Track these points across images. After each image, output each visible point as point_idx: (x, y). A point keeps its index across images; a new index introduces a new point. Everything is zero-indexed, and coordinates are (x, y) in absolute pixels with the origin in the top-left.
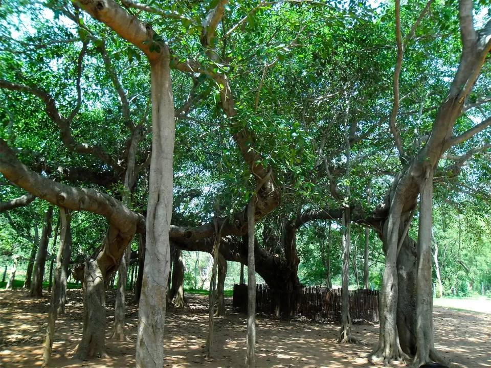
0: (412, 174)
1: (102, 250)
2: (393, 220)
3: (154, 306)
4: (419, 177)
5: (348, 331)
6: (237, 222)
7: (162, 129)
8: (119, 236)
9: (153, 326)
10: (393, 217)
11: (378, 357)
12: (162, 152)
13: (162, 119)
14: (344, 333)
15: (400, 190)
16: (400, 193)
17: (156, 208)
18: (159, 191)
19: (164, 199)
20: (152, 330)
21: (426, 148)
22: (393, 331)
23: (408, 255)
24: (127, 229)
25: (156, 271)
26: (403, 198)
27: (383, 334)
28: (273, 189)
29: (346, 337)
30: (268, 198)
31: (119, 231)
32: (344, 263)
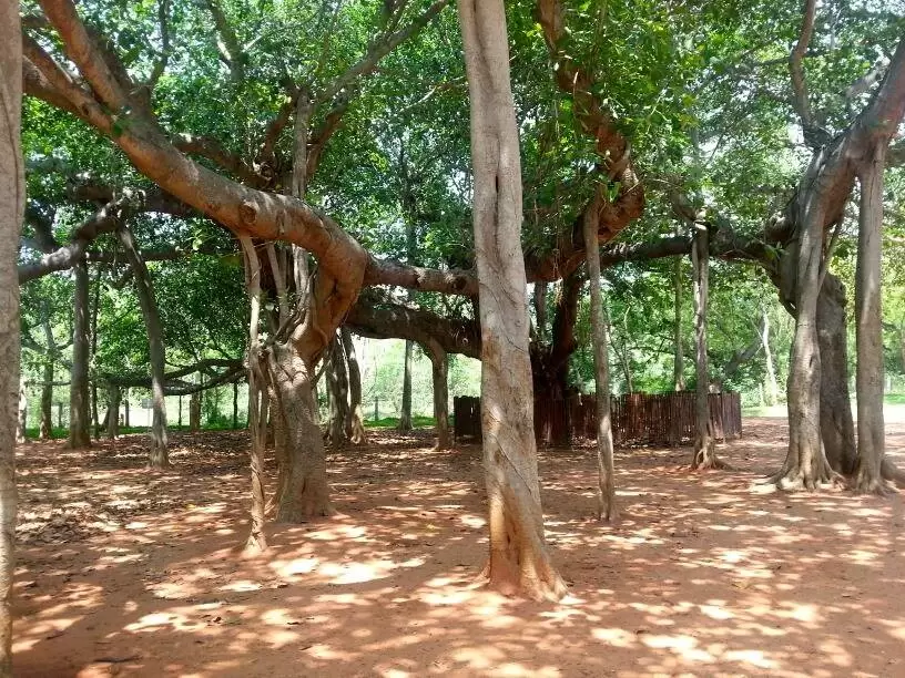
0: (848, 154)
1: (302, 322)
2: (811, 242)
3: (517, 389)
4: (862, 159)
5: (709, 449)
6: (555, 252)
7: (489, 44)
8: (334, 291)
9: (518, 426)
10: (810, 234)
11: (792, 480)
12: (496, 92)
13: (487, 24)
14: (702, 454)
15: (824, 187)
16: (822, 192)
17: (497, 204)
18: (498, 170)
19: (509, 186)
20: (517, 434)
21: (877, 104)
22: (816, 435)
23: (831, 305)
24: (352, 277)
25: (511, 325)
26: (828, 201)
27: (796, 441)
28: (637, 181)
29: (706, 459)
30: (627, 199)
31: (336, 281)
32: (698, 332)
